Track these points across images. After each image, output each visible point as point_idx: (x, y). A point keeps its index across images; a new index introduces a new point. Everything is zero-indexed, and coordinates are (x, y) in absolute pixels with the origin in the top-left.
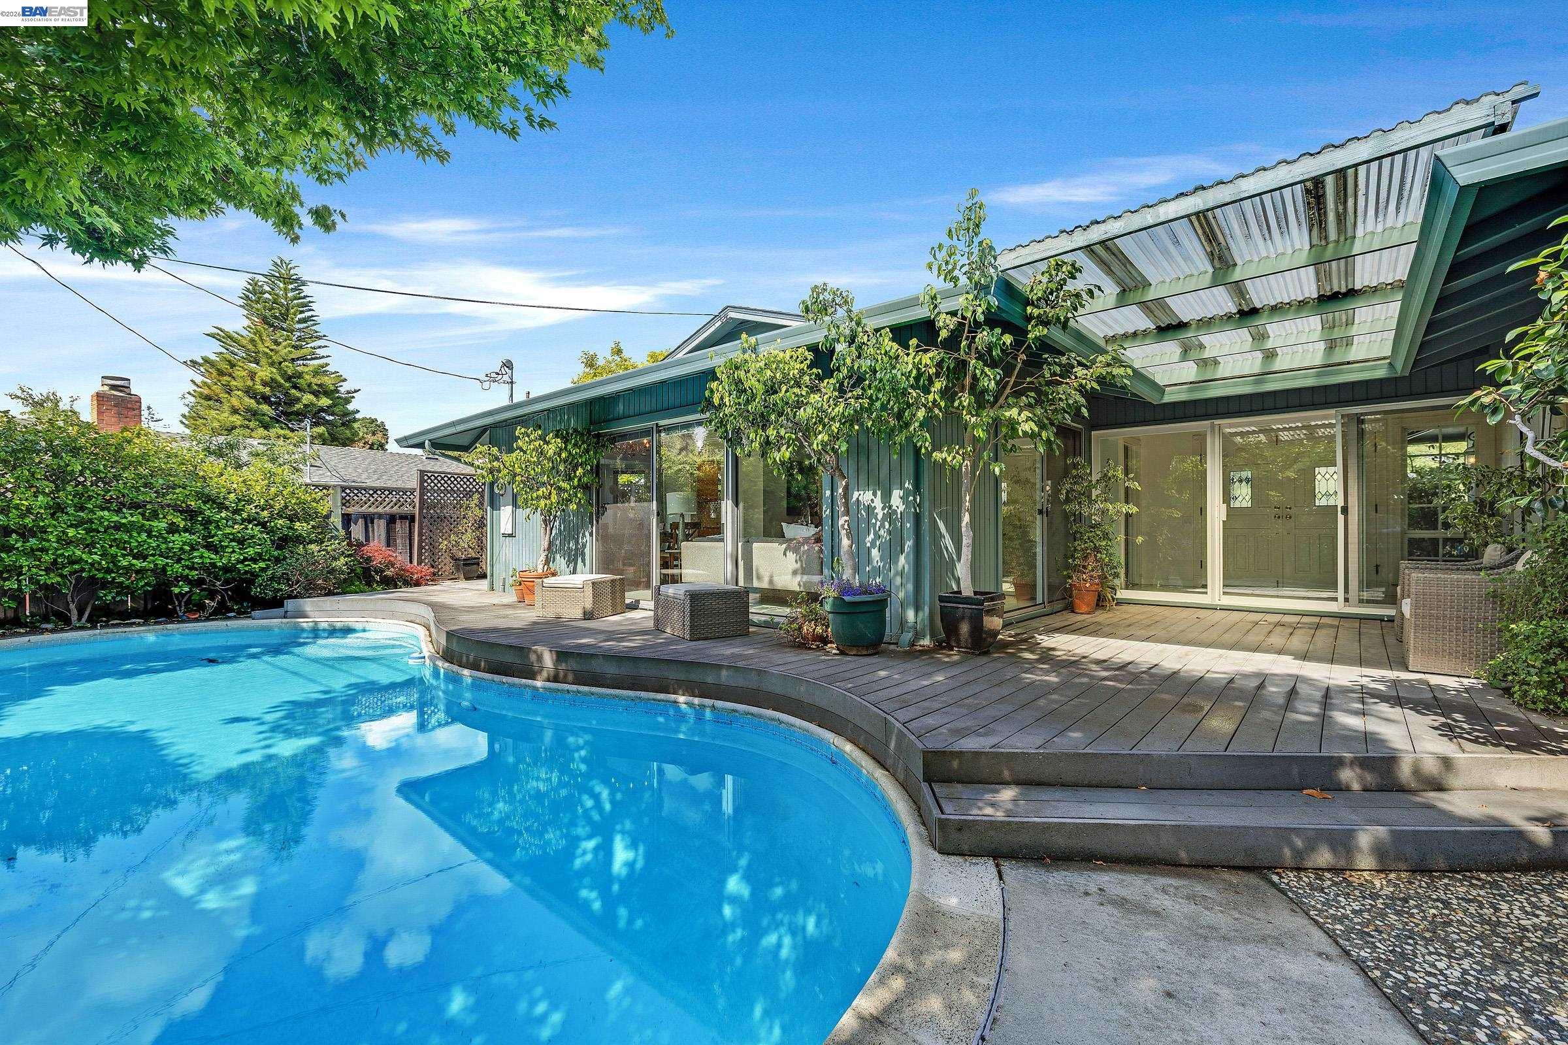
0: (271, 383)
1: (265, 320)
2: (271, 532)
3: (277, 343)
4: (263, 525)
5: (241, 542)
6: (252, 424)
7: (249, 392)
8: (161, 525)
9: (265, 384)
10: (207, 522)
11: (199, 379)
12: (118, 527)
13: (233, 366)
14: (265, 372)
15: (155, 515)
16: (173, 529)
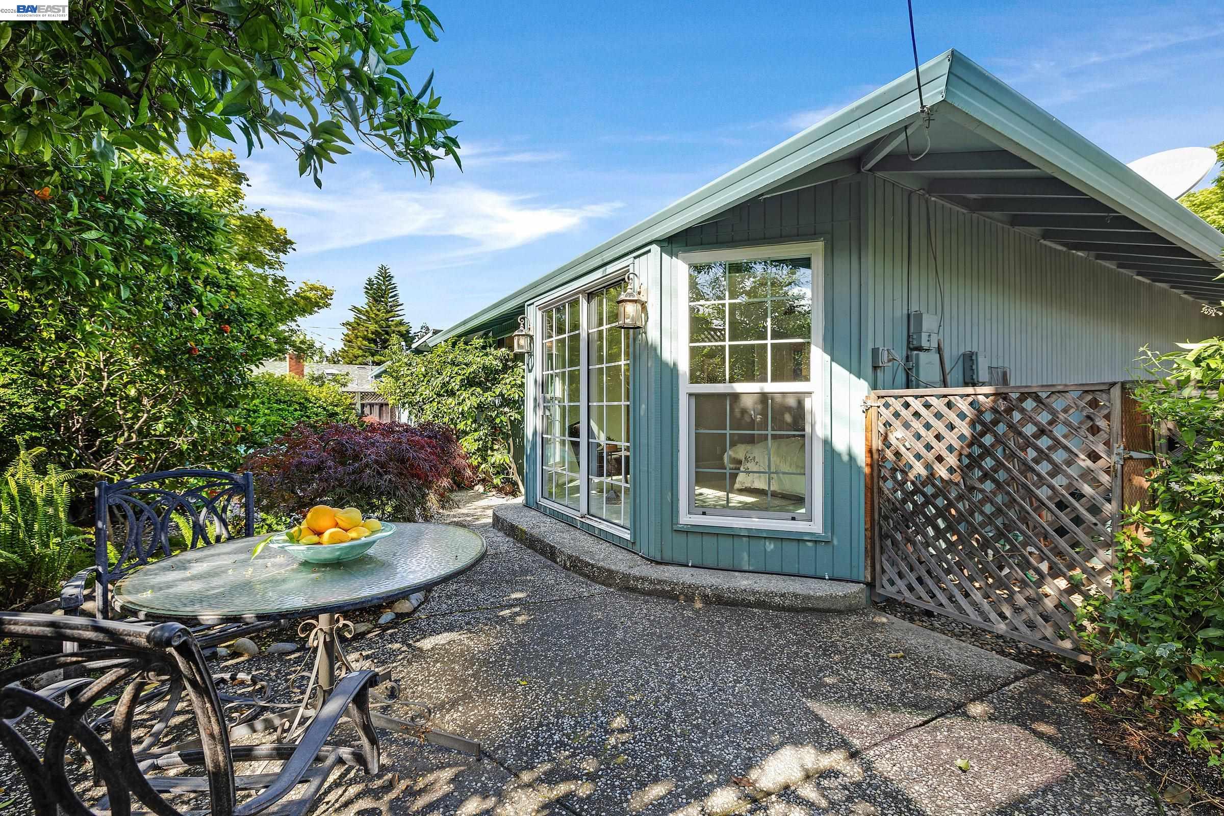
0: (375, 333)
1: (374, 298)
2: (328, 411)
3: (379, 310)
4: (324, 409)
5: (317, 415)
6: (367, 354)
7: (365, 338)
8: (292, 409)
9: (373, 333)
10: (306, 408)
11: (346, 332)
12: (279, 409)
13: (358, 325)
14: (373, 327)
15: (290, 406)
16: (296, 410)
